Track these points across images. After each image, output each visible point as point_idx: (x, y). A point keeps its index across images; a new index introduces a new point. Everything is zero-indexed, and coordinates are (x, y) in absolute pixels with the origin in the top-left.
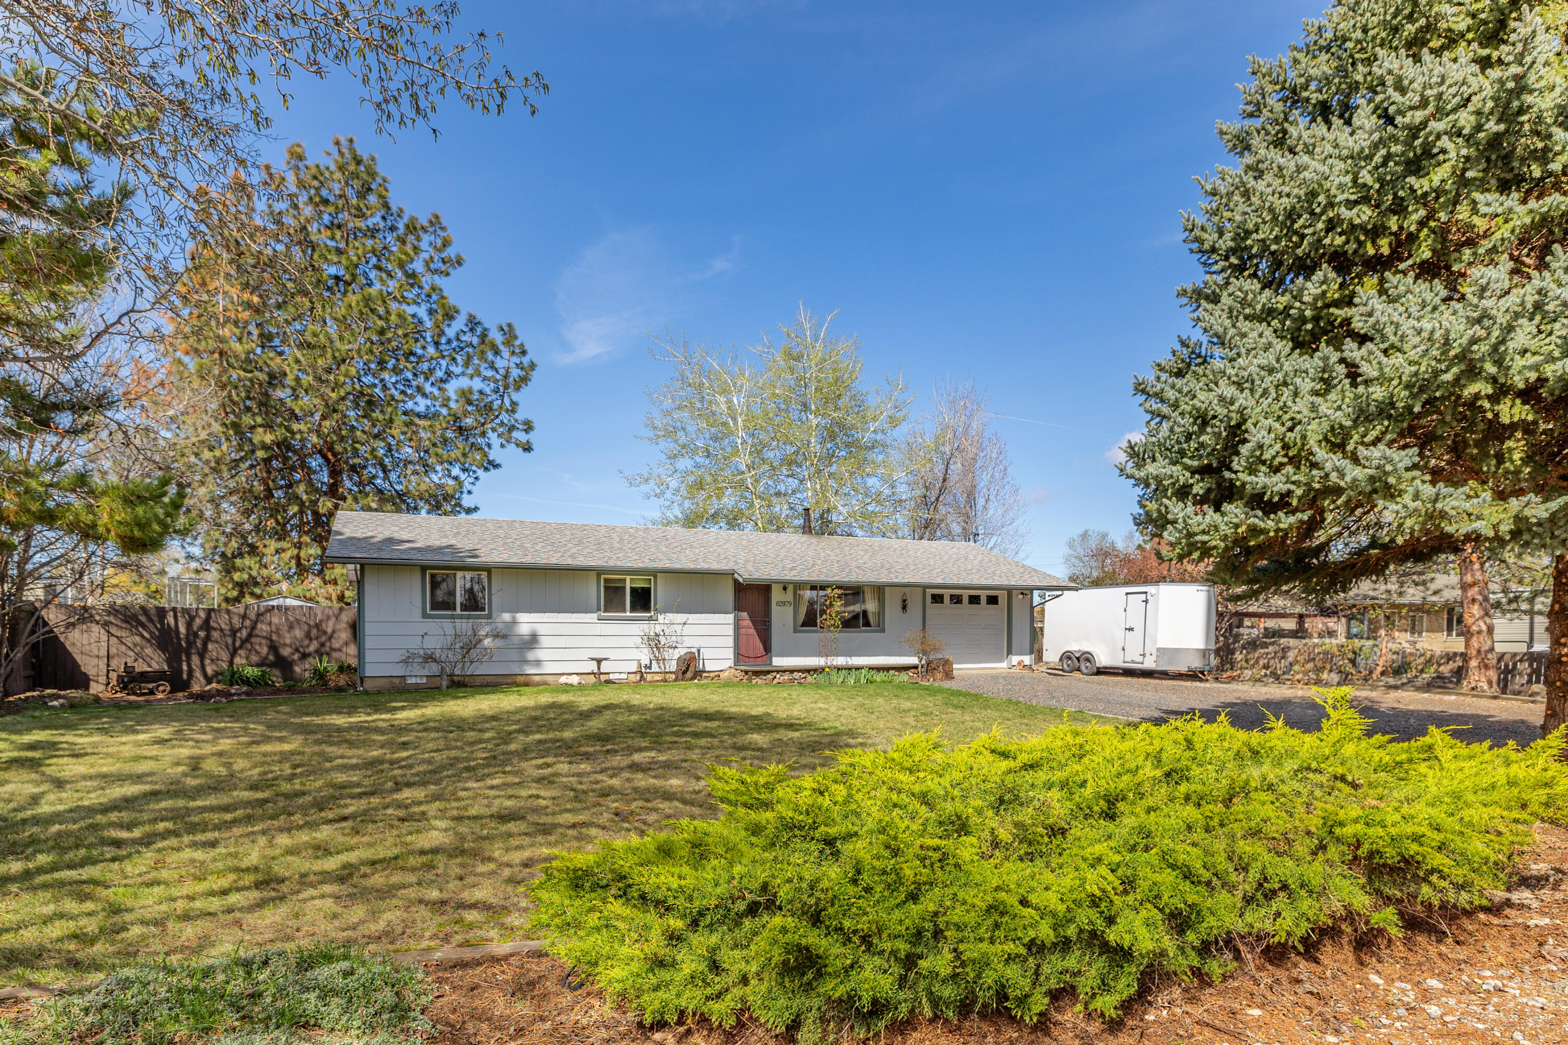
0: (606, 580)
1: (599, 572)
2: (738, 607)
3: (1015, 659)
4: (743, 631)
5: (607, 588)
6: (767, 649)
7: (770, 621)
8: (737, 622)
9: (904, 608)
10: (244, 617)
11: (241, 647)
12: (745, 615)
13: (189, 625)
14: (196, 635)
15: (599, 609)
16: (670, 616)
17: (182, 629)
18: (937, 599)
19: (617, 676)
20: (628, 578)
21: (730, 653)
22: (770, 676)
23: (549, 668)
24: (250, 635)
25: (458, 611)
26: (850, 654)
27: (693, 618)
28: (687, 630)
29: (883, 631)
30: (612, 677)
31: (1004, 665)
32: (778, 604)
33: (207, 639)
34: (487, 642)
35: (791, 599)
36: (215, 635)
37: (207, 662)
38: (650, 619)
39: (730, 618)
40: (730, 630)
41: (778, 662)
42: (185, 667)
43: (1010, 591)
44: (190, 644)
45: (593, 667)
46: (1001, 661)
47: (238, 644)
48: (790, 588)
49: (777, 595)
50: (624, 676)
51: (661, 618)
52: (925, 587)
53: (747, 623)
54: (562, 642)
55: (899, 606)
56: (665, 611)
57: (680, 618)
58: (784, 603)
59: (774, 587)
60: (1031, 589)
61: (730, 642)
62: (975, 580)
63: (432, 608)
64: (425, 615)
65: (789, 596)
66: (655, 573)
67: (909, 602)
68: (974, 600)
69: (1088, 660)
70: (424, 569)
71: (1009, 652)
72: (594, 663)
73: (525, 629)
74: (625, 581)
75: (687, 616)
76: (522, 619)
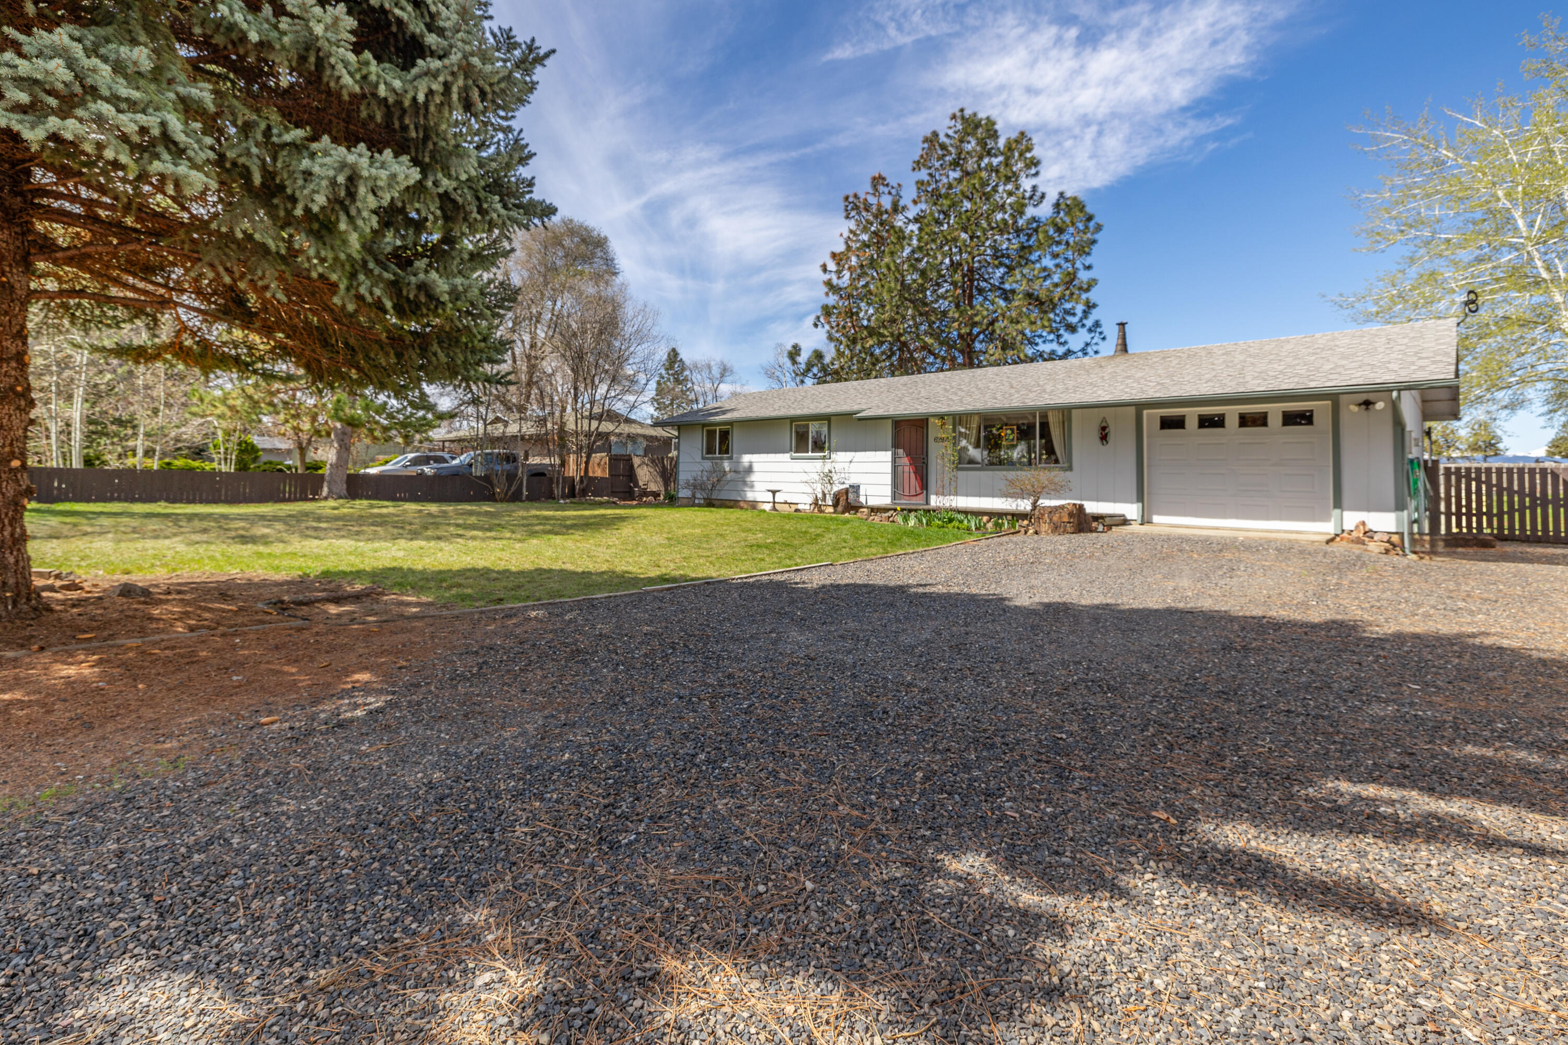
0: (797, 426)
1: (792, 419)
2: (896, 445)
3: (1351, 519)
4: (900, 469)
5: (797, 433)
6: (924, 485)
7: (927, 458)
8: (894, 460)
9: (1104, 438)
12: (901, 451)
15: (790, 450)
16: (840, 455)
18: (1173, 423)
19: (801, 506)
20: (810, 424)
21: (888, 490)
25: (717, 455)
27: (859, 456)
28: (854, 467)
30: (798, 507)
31: (1325, 525)
32: (936, 439)
34: (729, 476)
35: (951, 434)
38: (824, 458)
39: (887, 456)
40: (888, 468)
41: (935, 501)
43: (1334, 398)
45: (771, 497)
46: (1321, 518)
48: (949, 421)
49: (934, 431)
50: (806, 507)
51: (833, 457)
52: (1140, 406)
53: (906, 461)
55: (1096, 435)
56: (837, 450)
57: (849, 455)
58: (942, 440)
59: (931, 420)
61: (888, 479)
63: (707, 453)
64: (703, 458)
65: (947, 431)
66: (827, 416)
67: (1112, 430)
68: (1253, 420)
70: (705, 426)
71: (1338, 503)
72: (771, 494)
73: (747, 465)
74: (807, 426)
75: (852, 454)
76: (746, 458)
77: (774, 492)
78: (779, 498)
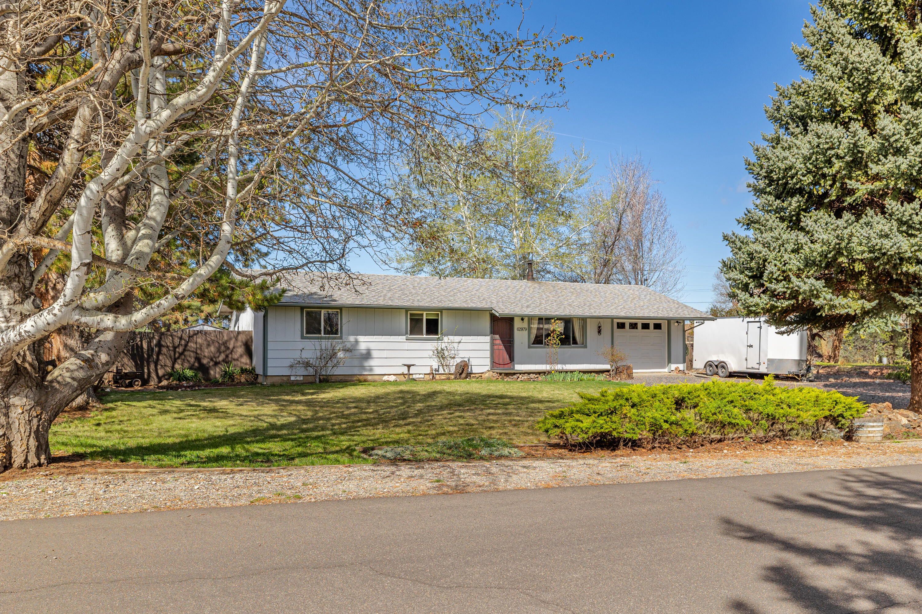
0: (411, 314)
1: (407, 309)
2: (493, 332)
3: (673, 366)
4: (496, 347)
5: (411, 319)
6: (512, 359)
7: (513, 341)
8: (492, 341)
9: (599, 332)
10: (181, 338)
11: (178, 358)
12: (497, 337)
13: (149, 343)
14: (153, 349)
15: (407, 333)
16: (451, 337)
17: (145, 346)
18: (621, 326)
19: (418, 376)
20: (425, 313)
21: (488, 362)
22: (515, 377)
23: (377, 371)
24: (184, 350)
25: (323, 335)
26: (565, 363)
27: (464, 339)
28: (461, 346)
29: (586, 347)
30: (414, 376)
31: (666, 370)
32: (519, 329)
33: (159, 353)
34: (340, 354)
35: (526, 326)
36: (164, 350)
37: (159, 367)
38: (438, 339)
39: (488, 339)
40: (488, 346)
41: (518, 367)
42: (146, 371)
43: (669, 321)
44: (150, 356)
45: (405, 370)
46: (664, 367)
47: (177, 355)
48: (526, 319)
49: (517, 324)
50: (422, 376)
51: (446, 339)
52: (612, 319)
53: (499, 342)
54: (385, 354)
55: (596, 330)
56: (447, 335)
57: (457, 338)
58: (522, 329)
59: (516, 319)
60: (684, 319)
61: (488, 354)
62: (646, 313)
63: (307, 333)
64: (303, 337)
65: (525, 324)
66: (441, 310)
67: (602, 328)
68: (646, 326)
69: (723, 367)
70: (302, 308)
71: (669, 361)
74: (422, 315)
75: (461, 337)
76: (363, 340)
77: (409, 366)
78: (412, 370)
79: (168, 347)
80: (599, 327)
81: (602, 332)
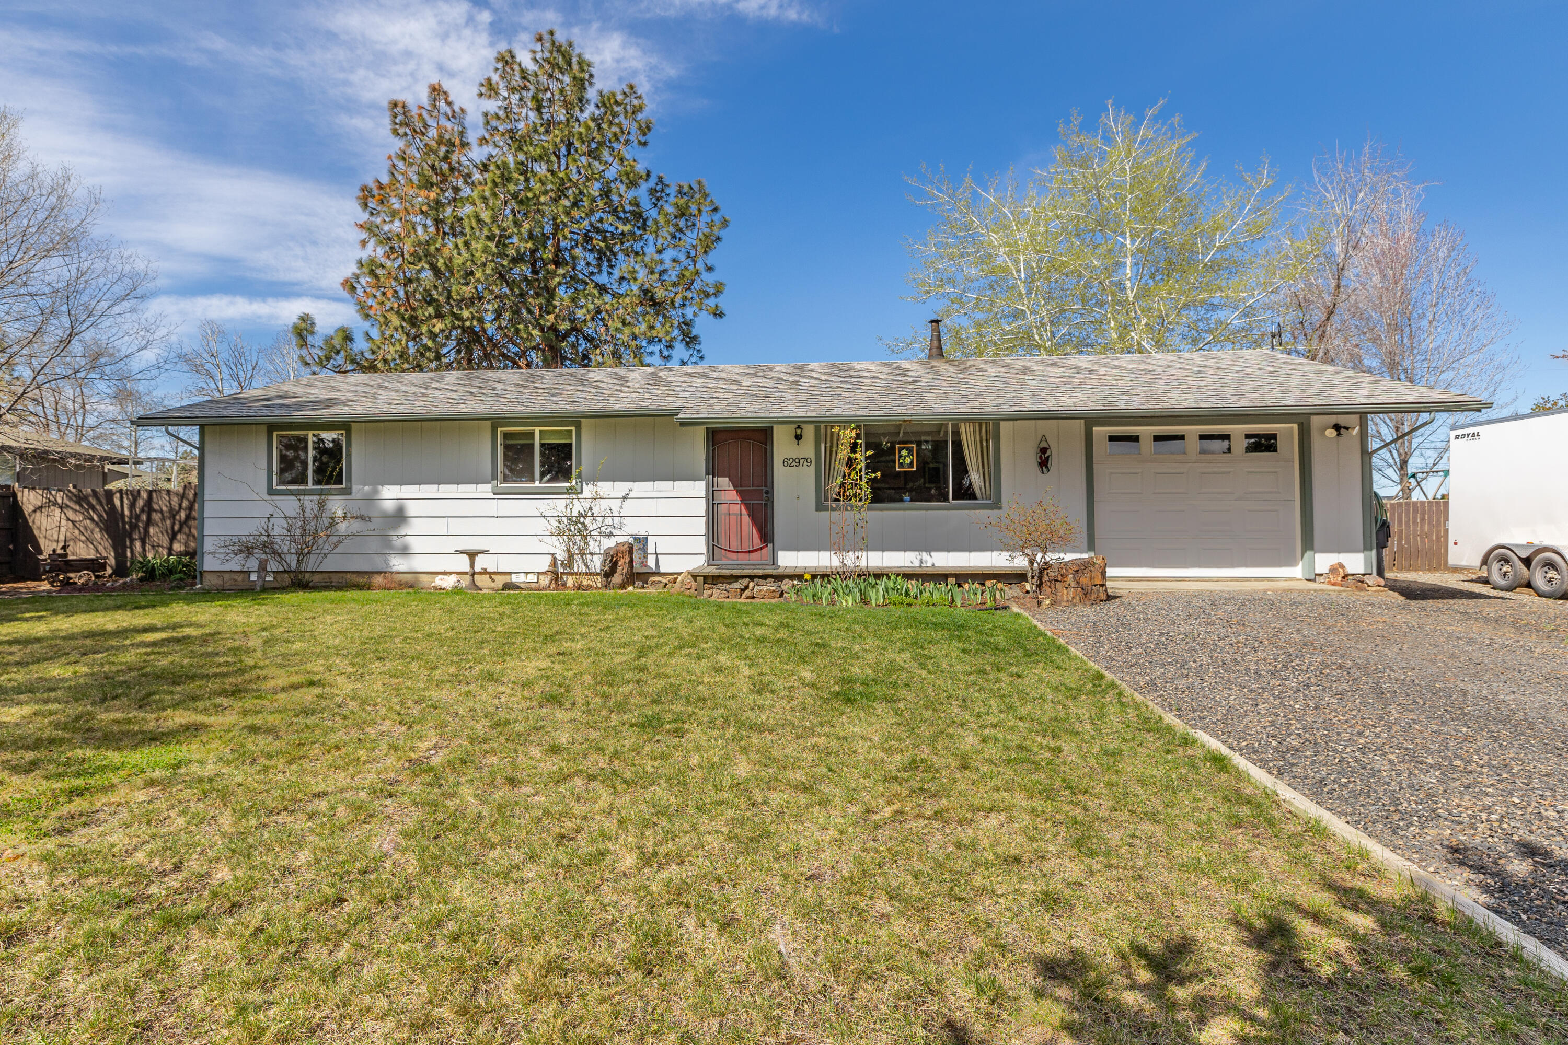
0: (506, 435)
1: (496, 422)
2: (713, 470)
3: (1323, 561)
4: (723, 509)
5: (507, 447)
6: (766, 535)
7: (770, 493)
8: (712, 495)
9: (1044, 464)
10: (183, 497)
11: (180, 530)
12: (724, 482)
13: (132, 506)
14: (138, 517)
15: (494, 477)
16: (605, 488)
17: (127, 512)
19: (522, 578)
20: (537, 430)
21: (701, 545)
23: (418, 564)
24: (188, 517)
25: (310, 486)
26: (929, 548)
27: (641, 488)
28: (630, 507)
29: (997, 505)
30: (514, 578)
31: (1297, 571)
32: (786, 462)
33: (149, 522)
34: (342, 527)
35: (811, 454)
36: (156, 517)
37: (148, 547)
38: (571, 491)
39: (700, 487)
40: (700, 507)
41: (788, 560)
42: (129, 554)
43: (1305, 420)
44: (134, 527)
45: (462, 564)
46: (1290, 562)
47: (176, 528)
48: (810, 432)
49: (783, 447)
50: (532, 578)
51: (588, 490)
52: (1091, 420)
53: (732, 495)
55: (1034, 460)
56: (594, 479)
57: (621, 488)
58: (797, 462)
59: (778, 431)
60: (1363, 414)
61: (700, 526)
63: (281, 482)
64: (271, 491)
65: (807, 449)
66: (575, 420)
67: (1054, 452)
69: (1551, 565)
70: (272, 427)
71: (1308, 543)
72: (465, 558)
73: (389, 506)
74: (532, 434)
75: (628, 485)
76: (390, 495)
77: (472, 555)
78: (481, 563)
79: (161, 512)
80: (1043, 450)
81: (1054, 463)
